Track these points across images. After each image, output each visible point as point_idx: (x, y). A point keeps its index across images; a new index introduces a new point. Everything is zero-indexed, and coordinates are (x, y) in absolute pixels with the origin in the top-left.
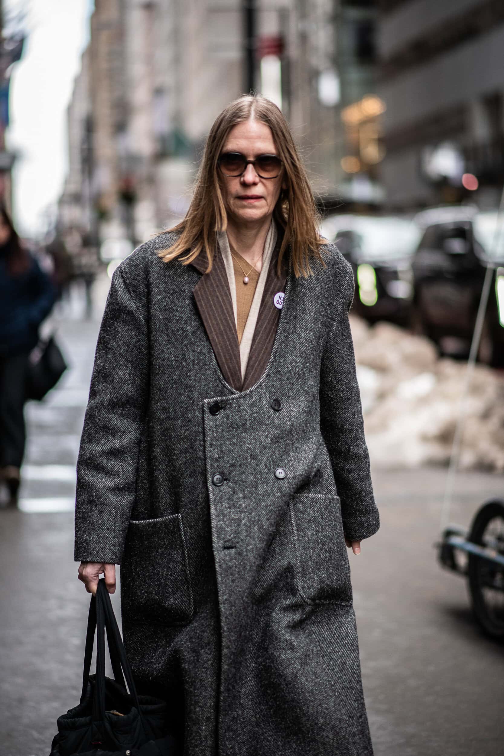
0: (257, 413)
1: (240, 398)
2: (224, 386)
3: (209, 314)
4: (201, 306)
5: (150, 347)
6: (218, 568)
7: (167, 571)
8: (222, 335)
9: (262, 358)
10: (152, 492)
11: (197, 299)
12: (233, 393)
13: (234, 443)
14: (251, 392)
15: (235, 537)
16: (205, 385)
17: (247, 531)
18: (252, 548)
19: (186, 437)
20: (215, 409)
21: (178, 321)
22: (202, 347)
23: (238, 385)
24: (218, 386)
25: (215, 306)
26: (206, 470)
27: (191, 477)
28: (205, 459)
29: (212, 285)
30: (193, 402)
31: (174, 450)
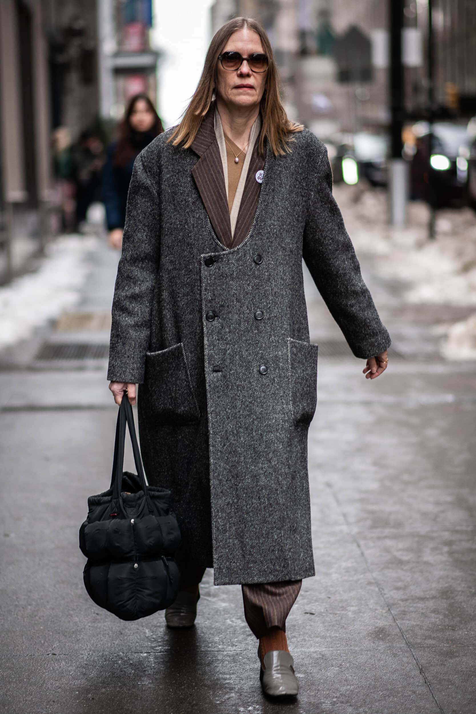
0: (242, 266)
1: (229, 254)
2: (217, 244)
3: (205, 188)
4: (199, 181)
5: (161, 215)
6: (208, 387)
7: (176, 387)
8: (215, 203)
9: (247, 221)
10: (162, 328)
11: (194, 176)
12: (224, 250)
13: (223, 289)
14: (238, 249)
15: (221, 364)
16: (202, 243)
17: (230, 359)
18: (234, 373)
19: (188, 283)
20: (209, 262)
21: (181, 194)
22: (200, 214)
23: (228, 242)
24: (212, 244)
25: (209, 182)
26: (201, 309)
27: (190, 314)
28: (201, 301)
29: (207, 165)
30: (193, 257)
31: (179, 293)
